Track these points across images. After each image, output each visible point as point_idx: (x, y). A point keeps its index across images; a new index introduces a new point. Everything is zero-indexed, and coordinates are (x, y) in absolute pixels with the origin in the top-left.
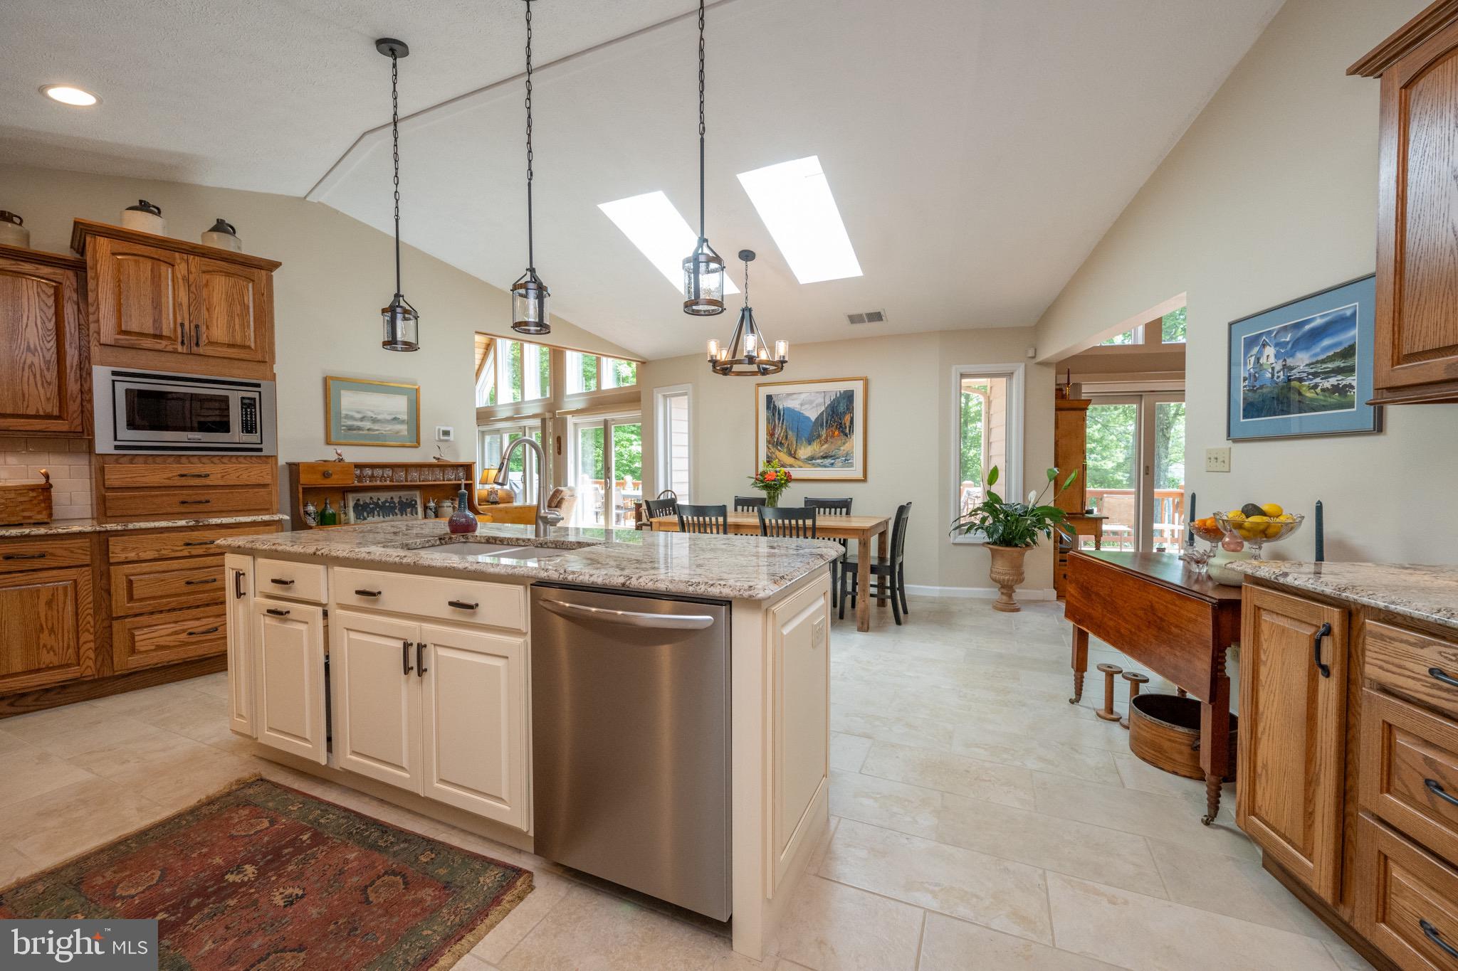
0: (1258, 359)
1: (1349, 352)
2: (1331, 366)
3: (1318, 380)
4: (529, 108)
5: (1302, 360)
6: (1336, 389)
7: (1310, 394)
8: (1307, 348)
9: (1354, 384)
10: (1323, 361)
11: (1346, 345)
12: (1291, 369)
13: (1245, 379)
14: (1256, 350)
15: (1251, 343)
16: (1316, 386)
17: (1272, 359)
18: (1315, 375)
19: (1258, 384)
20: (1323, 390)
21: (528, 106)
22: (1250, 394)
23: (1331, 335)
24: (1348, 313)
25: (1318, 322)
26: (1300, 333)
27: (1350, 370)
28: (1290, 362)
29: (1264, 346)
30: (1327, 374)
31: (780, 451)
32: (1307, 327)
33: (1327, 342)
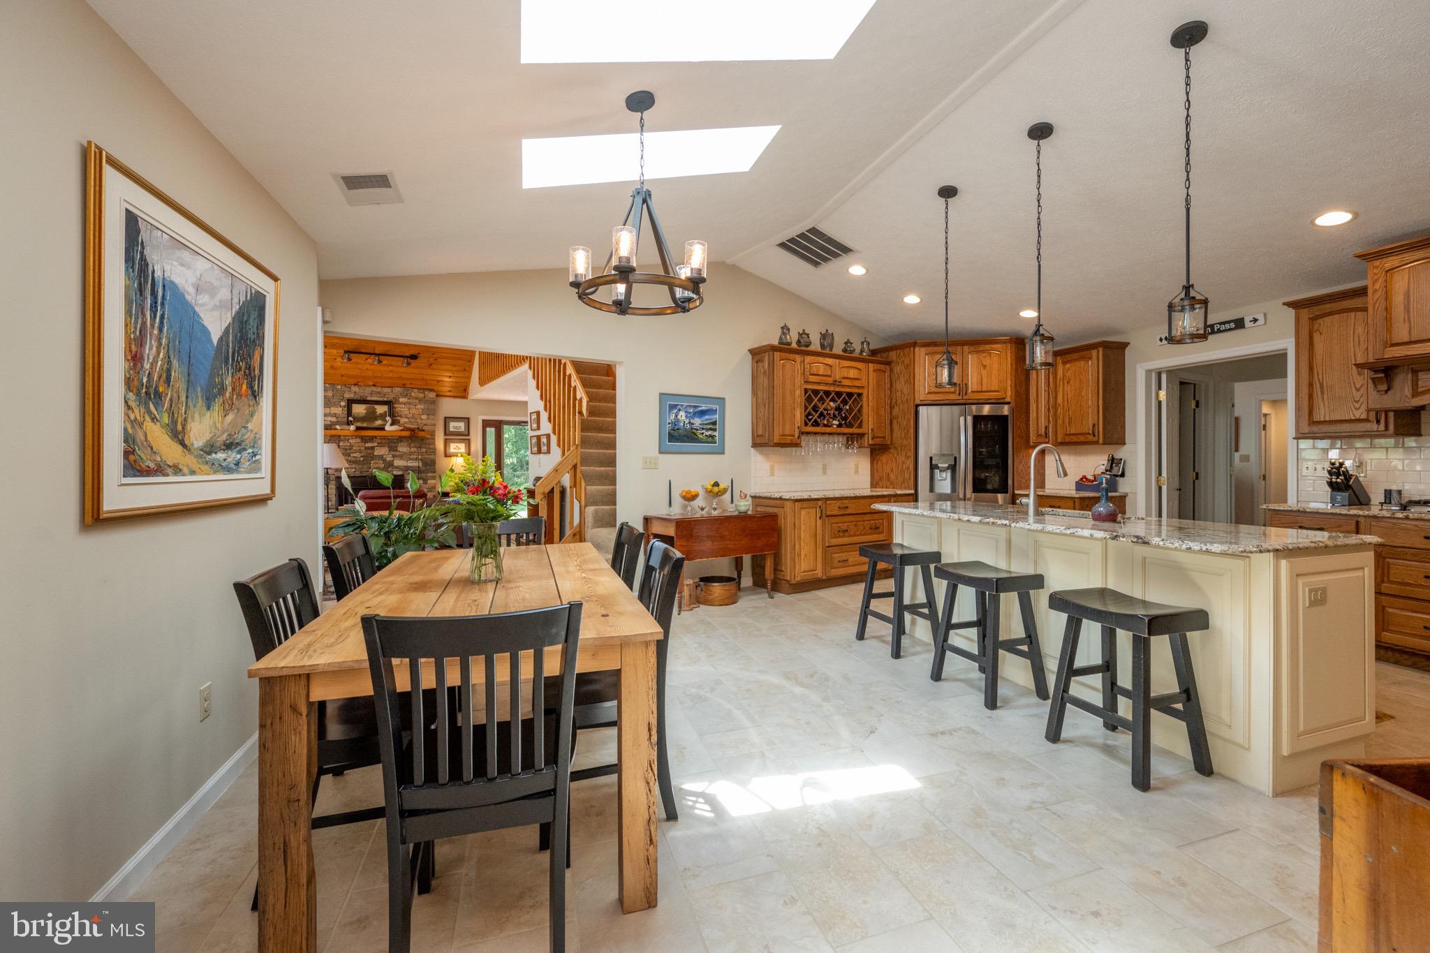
0: (677, 416)
1: (714, 423)
2: (709, 427)
3: (704, 431)
4: (1039, 206)
5: (697, 422)
6: (710, 436)
7: (701, 436)
8: (700, 417)
9: (717, 435)
10: (706, 424)
11: (714, 420)
12: (693, 424)
13: (669, 424)
14: (675, 411)
15: (672, 407)
16: (703, 433)
17: (684, 418)
18: (703, 429)
19: (676, 427)
20: (706, 435)
21: (1040, 208)
22: (672, 431)
23: (709, 415)
24: (715, 409)
25: (704, 408)
26: (696, 410)
27: (715, 430)
28: (692, 421)
29: (679, 410)
30: (708, 430)
31: (154, 419)
32: (700, 409)
33: (707, 417)
